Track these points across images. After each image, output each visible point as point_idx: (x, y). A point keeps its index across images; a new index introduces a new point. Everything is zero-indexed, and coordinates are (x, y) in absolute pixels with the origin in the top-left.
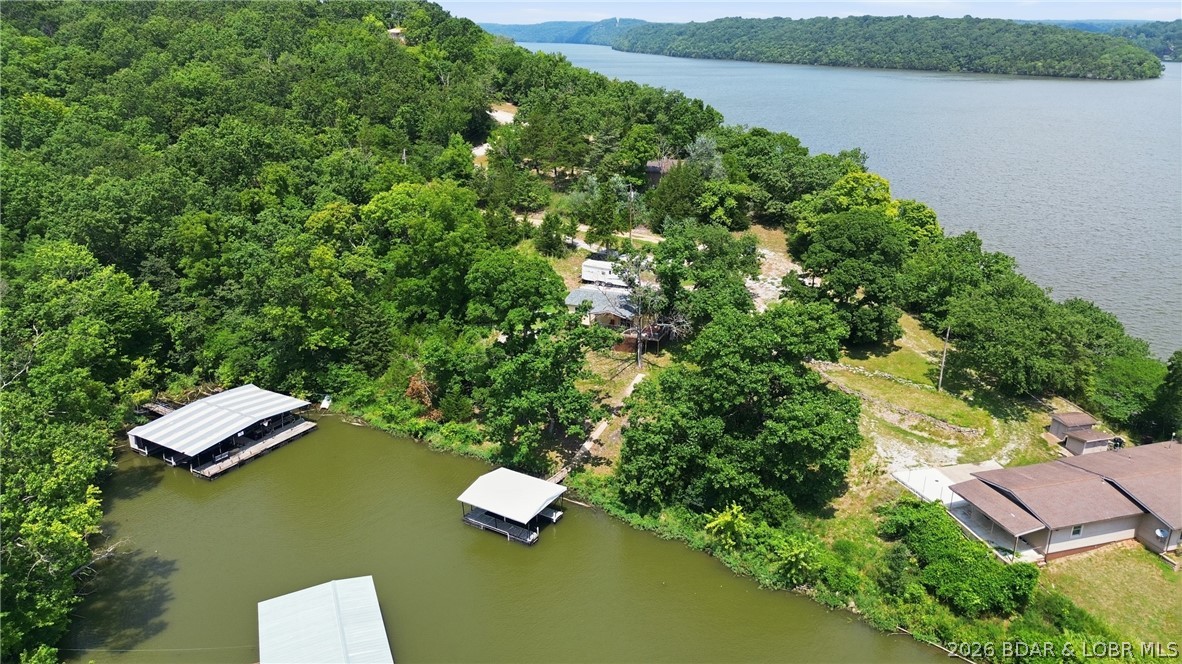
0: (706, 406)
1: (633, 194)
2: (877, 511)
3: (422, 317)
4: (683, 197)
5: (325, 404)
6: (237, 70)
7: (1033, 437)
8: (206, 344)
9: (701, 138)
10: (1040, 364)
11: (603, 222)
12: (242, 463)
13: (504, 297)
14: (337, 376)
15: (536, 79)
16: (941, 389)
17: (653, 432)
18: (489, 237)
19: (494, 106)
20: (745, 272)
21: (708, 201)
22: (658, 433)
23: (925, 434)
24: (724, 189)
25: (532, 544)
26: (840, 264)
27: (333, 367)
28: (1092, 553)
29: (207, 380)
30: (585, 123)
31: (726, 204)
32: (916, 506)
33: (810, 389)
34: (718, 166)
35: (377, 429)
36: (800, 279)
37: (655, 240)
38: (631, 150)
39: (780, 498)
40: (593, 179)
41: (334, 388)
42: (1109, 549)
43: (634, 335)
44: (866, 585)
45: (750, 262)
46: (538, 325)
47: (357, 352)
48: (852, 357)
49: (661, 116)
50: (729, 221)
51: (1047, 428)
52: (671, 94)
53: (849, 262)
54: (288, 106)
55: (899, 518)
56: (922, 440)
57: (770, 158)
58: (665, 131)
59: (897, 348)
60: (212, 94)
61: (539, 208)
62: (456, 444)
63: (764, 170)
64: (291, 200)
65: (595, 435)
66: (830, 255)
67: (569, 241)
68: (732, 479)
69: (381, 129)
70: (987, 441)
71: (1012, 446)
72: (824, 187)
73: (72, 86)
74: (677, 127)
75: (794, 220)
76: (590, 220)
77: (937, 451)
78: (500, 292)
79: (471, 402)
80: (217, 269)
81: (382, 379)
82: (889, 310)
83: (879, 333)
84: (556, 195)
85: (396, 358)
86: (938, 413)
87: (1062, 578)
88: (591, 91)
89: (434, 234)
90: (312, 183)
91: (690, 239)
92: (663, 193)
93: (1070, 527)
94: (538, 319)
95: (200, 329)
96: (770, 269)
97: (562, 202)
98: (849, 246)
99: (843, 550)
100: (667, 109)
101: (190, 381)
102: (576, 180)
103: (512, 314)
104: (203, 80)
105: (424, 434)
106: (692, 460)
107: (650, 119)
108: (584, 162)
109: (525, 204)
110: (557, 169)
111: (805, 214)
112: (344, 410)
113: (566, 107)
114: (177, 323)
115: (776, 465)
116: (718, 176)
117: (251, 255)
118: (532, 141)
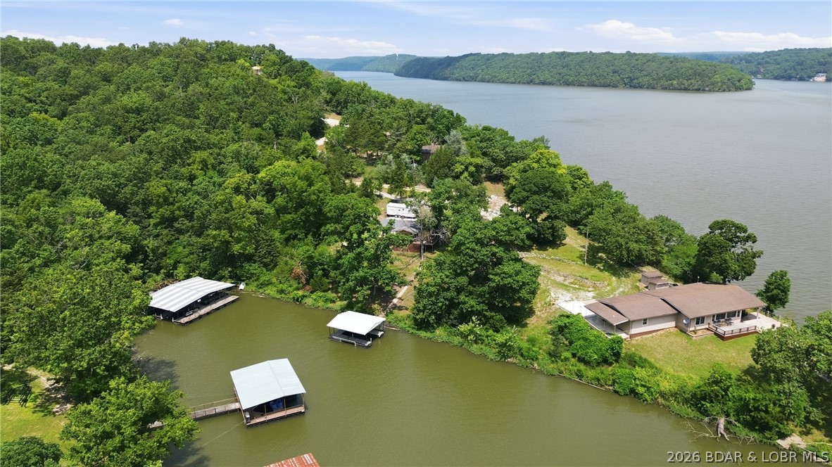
0: (459, 271)
1: (415, 165)
2: (549, 323)
3: (295, 237)
4: (444, 166)
5: (242, 286)
6: (161, 96)
7: (632, 285)
8: (168, 256)
9: (453, 132)
10: (633, 246)
11: (397, 182)
12: (200, 317)
13: (347, 219)
14: (249, 270)
15: (350, 98)
16: (586, 264)
17: (431, 286)
18: (332, 191)
19: (326, 115)
20: (480, 206)
21: (459, 168)
22: (434, 286)
23: (577, 286)
24: (468, 161)
25: (368, 347)
26: (531, 198)
27: (247, 266)
28: (654, 334)
29: (169, 277)
30: (384, 125)
31: (469, 170)
32: (568, 317)
33: (512, 260)
34: (464, 148)
35: (274, 298)
36: (510, 208)
37: (428, 190)
38: (412, 140)
39: (499, 317)
40: (391, 157)
41: (247, 277)
42: (662, 332)
43: (419, 243)
44: (542, 356)
45: (482, 200)
46: (366, 235)
47: (259, 257)
48: (539, 250)
49: (429, 120)
50: (471, 180)
51: (640, 281)
52: (435, 107)
53: (535, 197)
54: (197, 118)
55: (560, 323)
56: (575, 289)
57: (493, 143)
58: (432, 129)
59: (564, 245)
60: (147, 111)
61: (358, 175)
62: (321, 304)
63: (490, 150)
64: (210, 173)
65: (399, 295)
66: (525, 194)
67: (378, 193)
68: (472, 307)
69: (257, 131)
70: (608, 288)
71: (621, 290)
72: (523, 159)
73: (52, 107)
74: (440, 126)
75: (508, 178)
76: (390, 181)
77: (582, 294)
78: (345, 216)
79: (328, 281)
80: (173, 212)
81: (275, 271)
82: (558, 223)
83: (553, 235)
84: (368, 167)
85: (282, 260)
86: (584, 275)
87: (638, 345)
88: (386, 106)
89: (302, 188)
90: (221, 163)
91: (449, 187)
92: (432, 164)
93: (641, 320)
94: (366, 232)
95: (164, 247)
96: (495, 206)
97: (371, 171)
98: (535, 188)
99: (532, 341)
100: (433, 116)
101: (159, 278)
102: (380, 159)
103: (352, 228)
104: (141, 102)
105: (302, 299)
106: (451, 300)
107: (423, 121)
108: (384, 147)
109: (350, 173)
110: (369, 152)
111: (513, 174)
112: (254, 290)
113: (372, 116)
114: (150, 243)
115: (495, 298)
116: (464, 154)
117: (196, 203)
118: (352, 136)
